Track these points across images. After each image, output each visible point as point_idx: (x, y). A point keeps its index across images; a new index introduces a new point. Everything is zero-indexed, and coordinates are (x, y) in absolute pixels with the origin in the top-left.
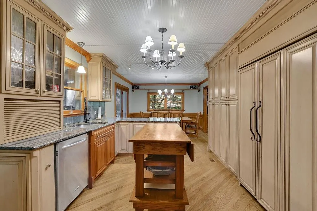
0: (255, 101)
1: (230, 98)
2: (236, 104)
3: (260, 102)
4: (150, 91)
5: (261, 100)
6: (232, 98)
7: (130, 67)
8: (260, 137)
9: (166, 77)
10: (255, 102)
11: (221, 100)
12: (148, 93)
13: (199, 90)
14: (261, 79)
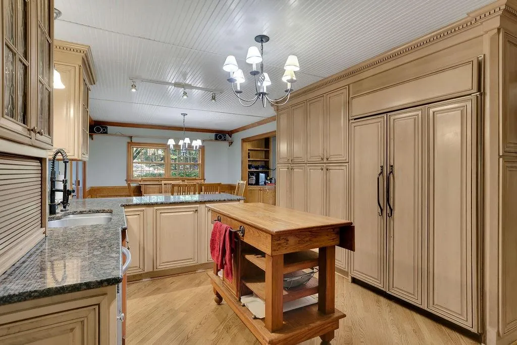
0: (382, 165)
1: (329, 159)
2: (342, 168)
3: (392, 166)
4: (134, 140)
5: (392, 164)
6: (333, 159)
7: (134, 86)
8: (391, 210)
9: (184, 115)
10: (382, 167)
11: (309, 162)
12: (128, 143)
13: (231, 143)
14: (392, 137)
